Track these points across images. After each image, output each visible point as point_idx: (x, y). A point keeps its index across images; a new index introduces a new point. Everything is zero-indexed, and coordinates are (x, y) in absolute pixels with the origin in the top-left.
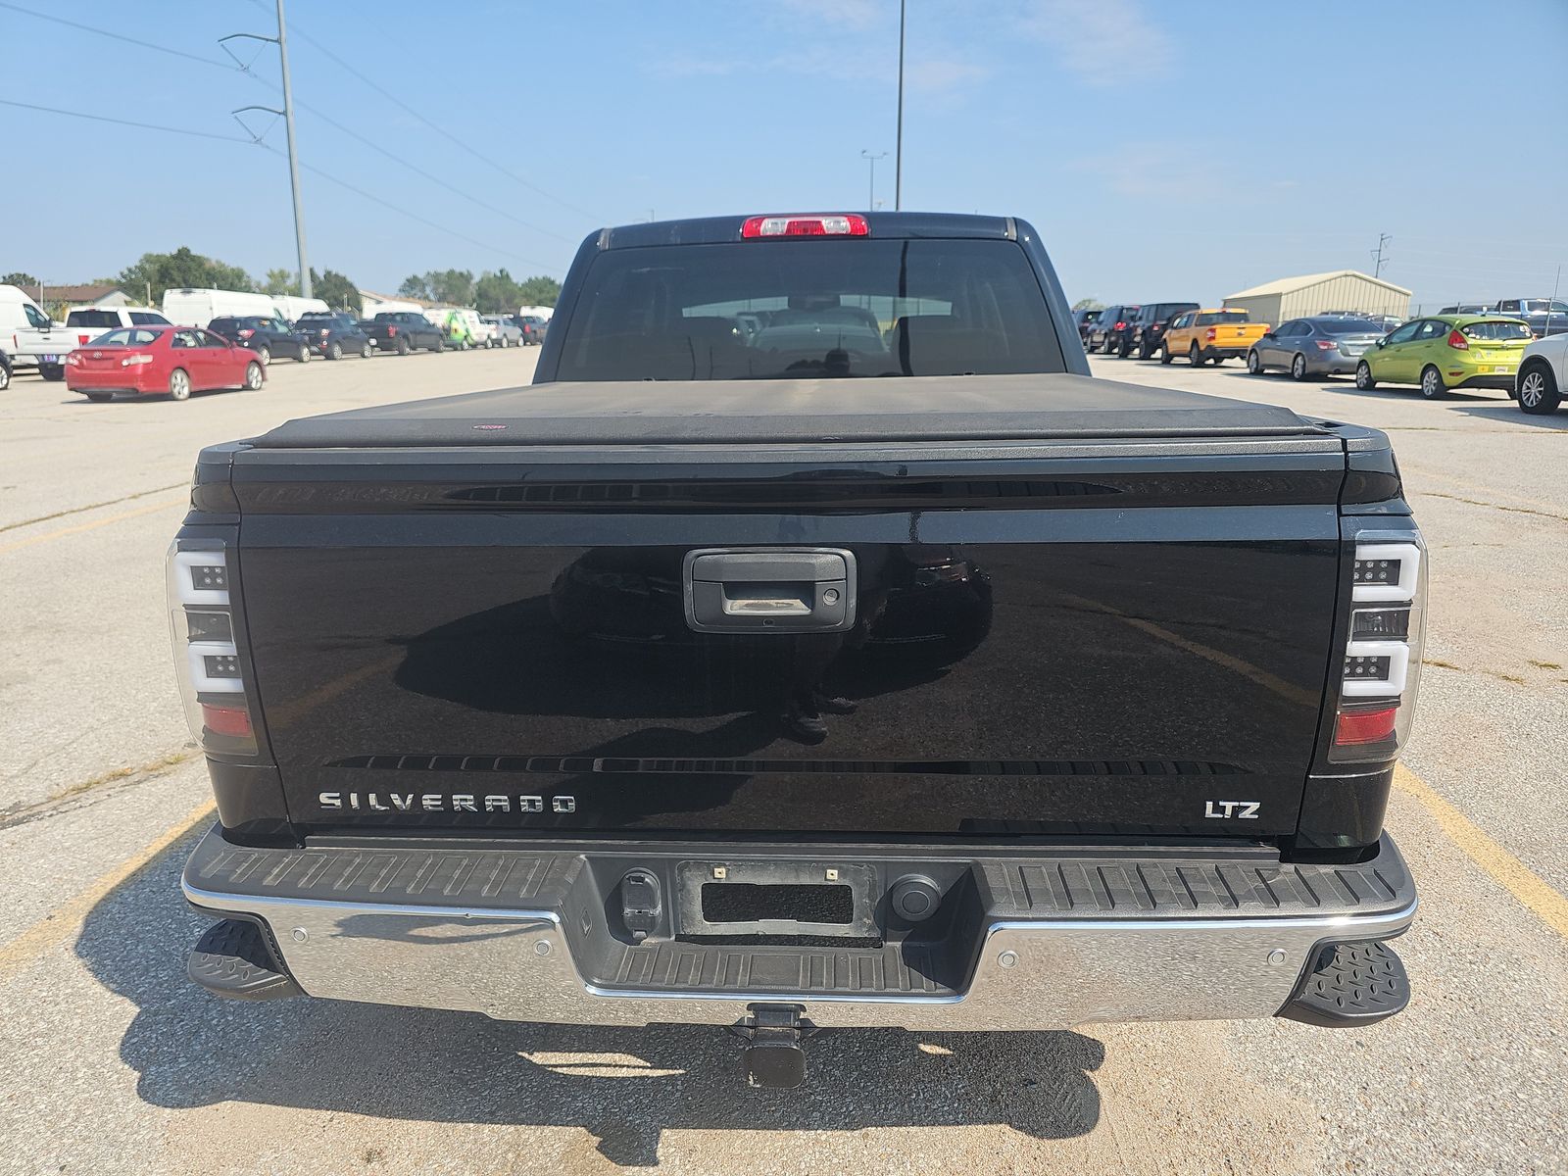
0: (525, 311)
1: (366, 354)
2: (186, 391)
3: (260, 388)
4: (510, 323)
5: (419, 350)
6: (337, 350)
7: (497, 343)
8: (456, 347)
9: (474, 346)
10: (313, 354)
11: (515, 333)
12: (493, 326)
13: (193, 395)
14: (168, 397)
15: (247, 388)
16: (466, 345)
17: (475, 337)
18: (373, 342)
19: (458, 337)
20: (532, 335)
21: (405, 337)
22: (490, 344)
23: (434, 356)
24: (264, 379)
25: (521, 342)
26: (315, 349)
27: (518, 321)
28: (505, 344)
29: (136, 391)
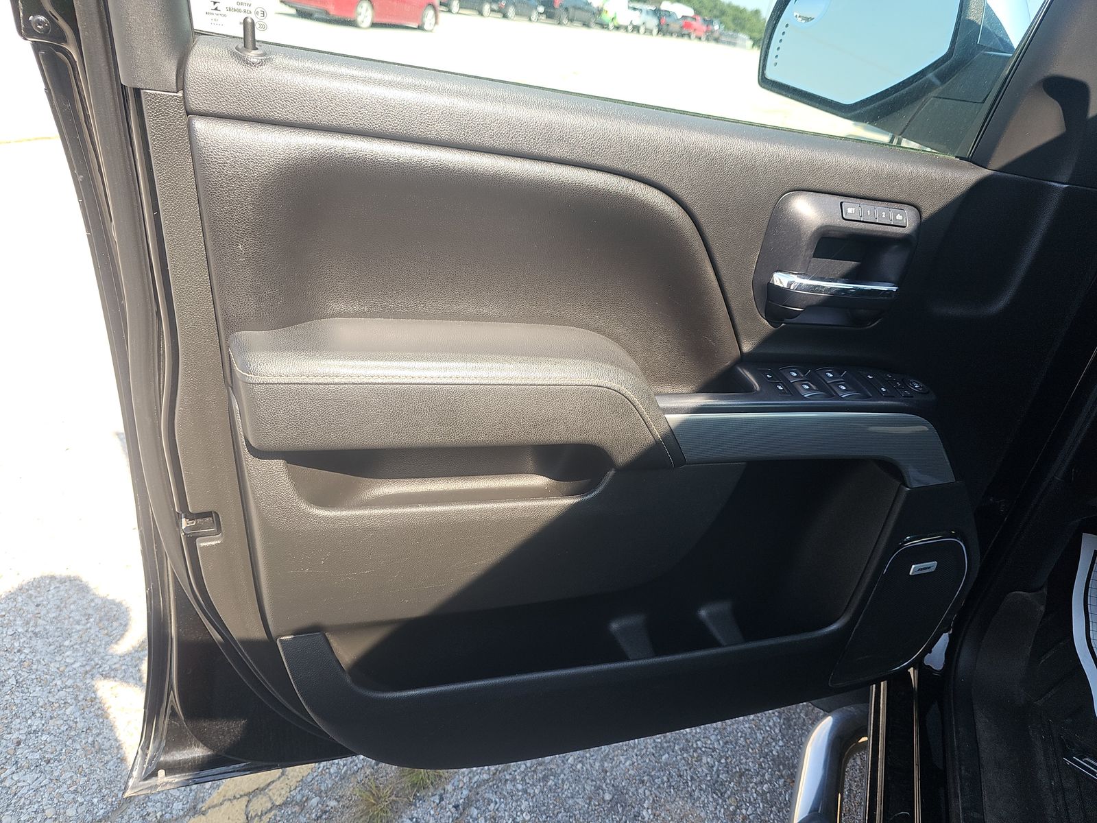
0: (665, 6)
1: (533, 19)
2: (368, 22)
3: (431, 31)
4: (651, 13)
5: (576, 24)
6: (511, 11)
7: (636, 29)
8: (604, 26)
9: (618, 28)
10: (493, 10)
11: (653, 22)
12: (637, 12)
13: (374, 25)
14: (352, 23)
15: (420, 28)
16: (611, 26)
17: (621, 21)
18: (541, 9)
19: (606, 17)
20: (665, 27)
21: (566, 9)
22: (630, 28)
23: (585, 29)
24: (436, 23)
25: (655, 31)
26: (495, 7)
27: (657, 13)
28: (642, 30)
29: (327, 13)
